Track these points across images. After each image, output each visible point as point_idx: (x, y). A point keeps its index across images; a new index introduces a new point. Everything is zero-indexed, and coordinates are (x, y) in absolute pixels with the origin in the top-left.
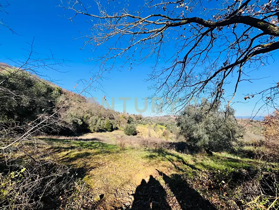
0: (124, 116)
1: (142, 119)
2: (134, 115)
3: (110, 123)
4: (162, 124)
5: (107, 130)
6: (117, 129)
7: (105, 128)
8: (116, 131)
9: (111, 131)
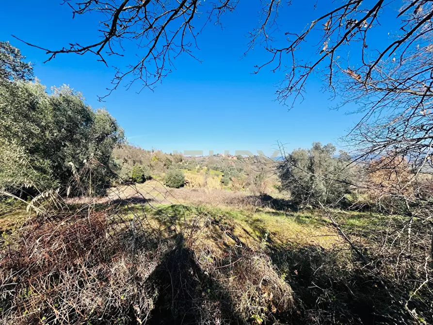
0: (157, 157)
1: (183, 161)
2: (171, 154)
3: (141, 169)
4: (216, 169)
5: (135, 181)
6: (150, 178)
7: (132, 178)
8: (149, 181)
9: (143, 182)
